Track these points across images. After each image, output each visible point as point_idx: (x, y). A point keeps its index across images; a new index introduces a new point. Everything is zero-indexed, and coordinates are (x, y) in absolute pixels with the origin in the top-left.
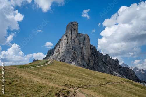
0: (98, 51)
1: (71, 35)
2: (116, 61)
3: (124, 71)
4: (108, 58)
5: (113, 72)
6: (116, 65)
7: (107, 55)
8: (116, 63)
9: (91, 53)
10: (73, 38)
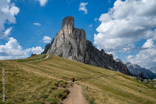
0: (94, 46)
1: (67, 30)
2: (111, 56)
3: (118, 66)
4: (103, 53)
5: (108, 66)
6: (111, 60)
7: (102, 50)
8: (110, 58)
9: (87, 48)
10: (69, 33)
